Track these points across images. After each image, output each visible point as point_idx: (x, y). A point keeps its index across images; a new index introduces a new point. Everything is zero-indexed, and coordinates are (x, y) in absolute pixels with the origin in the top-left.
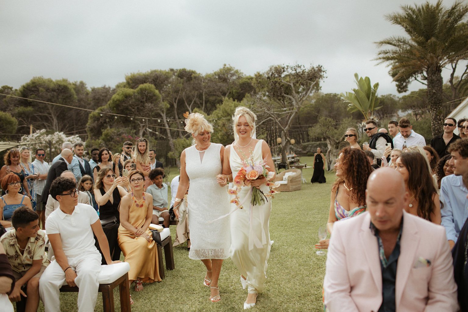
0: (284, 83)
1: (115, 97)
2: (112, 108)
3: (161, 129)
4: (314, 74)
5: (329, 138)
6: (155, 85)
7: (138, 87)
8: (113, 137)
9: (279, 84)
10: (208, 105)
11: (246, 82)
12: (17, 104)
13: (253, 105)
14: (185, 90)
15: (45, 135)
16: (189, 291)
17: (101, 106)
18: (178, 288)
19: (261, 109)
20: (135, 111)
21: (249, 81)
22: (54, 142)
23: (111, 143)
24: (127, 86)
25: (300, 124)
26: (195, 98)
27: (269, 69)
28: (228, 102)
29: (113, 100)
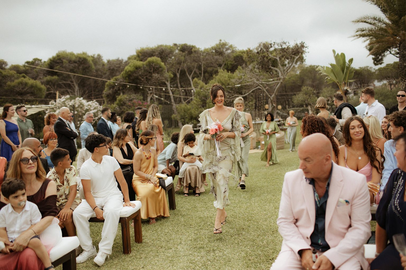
0: (271, 57)
1: (128, 68)
2: (124, 78)
3: (166, 95)
4: (297, 50)
5: (310, 105)
6: (161, 58)
7: (146, 60)
8: (125, 102)
9: (267, 58)
10: (206, 74)
11: (239, 55)
12: (45, 74)
13: (244, 76)
14: (187, 62)
15: (69, 100)
16: (187, 225)
17: (115, 76)
18: (178, 223)
19: (251, 80)
20: (144, 80)
21: (242, 55)
22: (76, 106)
23: (124, 107)
24: (137, 58)
25: (286, 92)
26: (195, 69)
27: (258, 45)
28: (223, 73)
29: (126, 71)
